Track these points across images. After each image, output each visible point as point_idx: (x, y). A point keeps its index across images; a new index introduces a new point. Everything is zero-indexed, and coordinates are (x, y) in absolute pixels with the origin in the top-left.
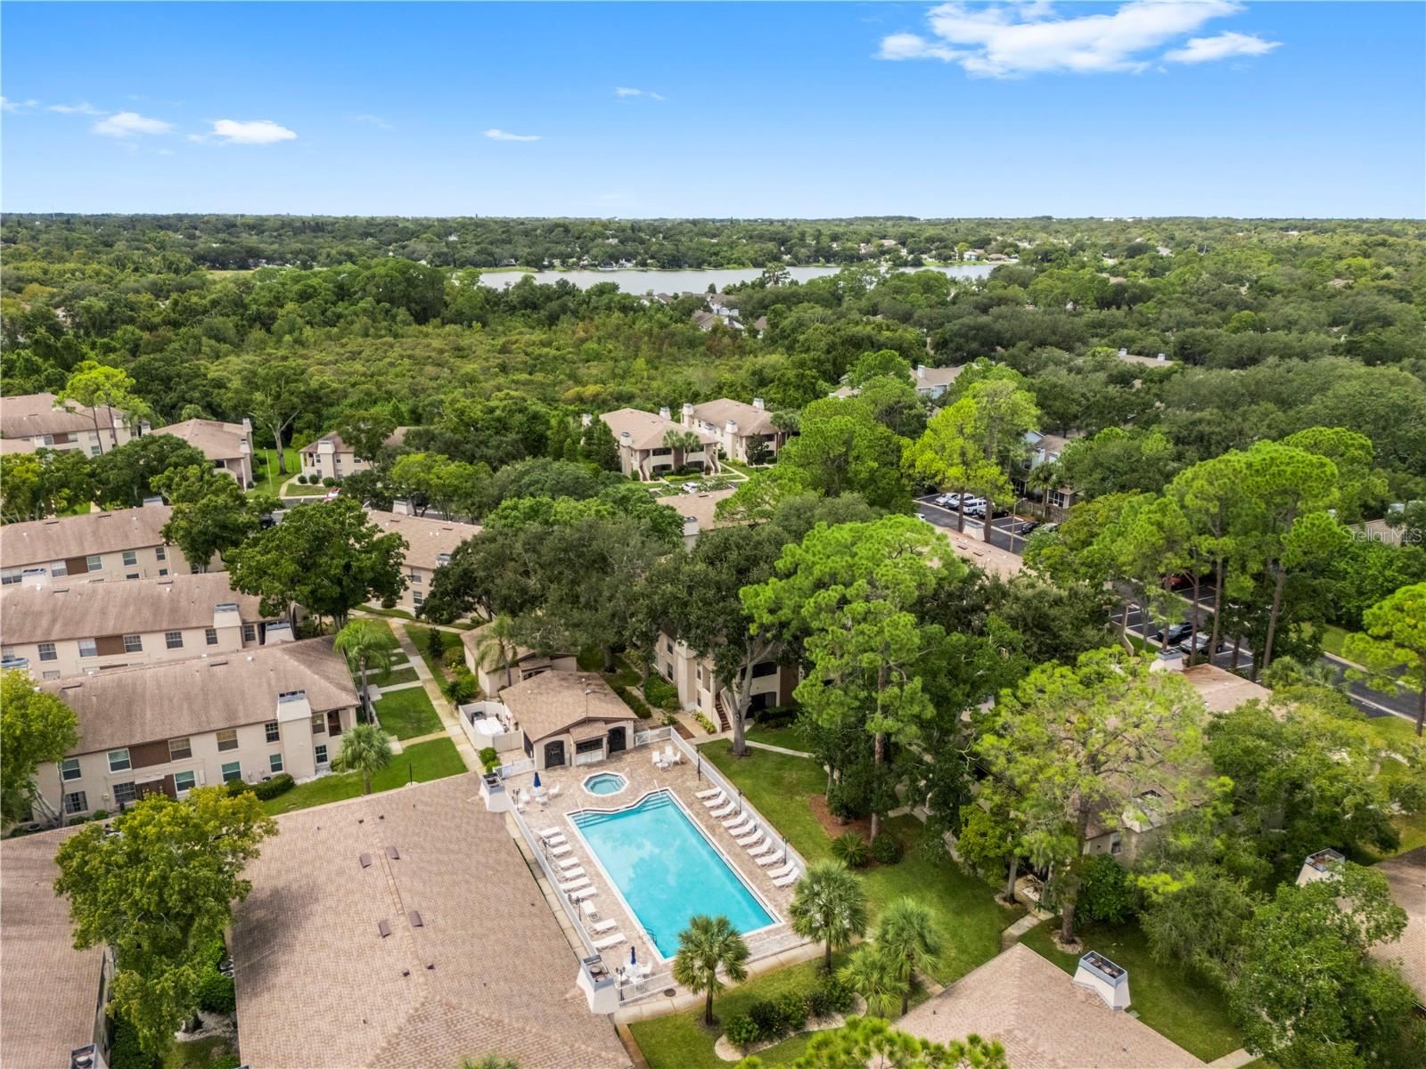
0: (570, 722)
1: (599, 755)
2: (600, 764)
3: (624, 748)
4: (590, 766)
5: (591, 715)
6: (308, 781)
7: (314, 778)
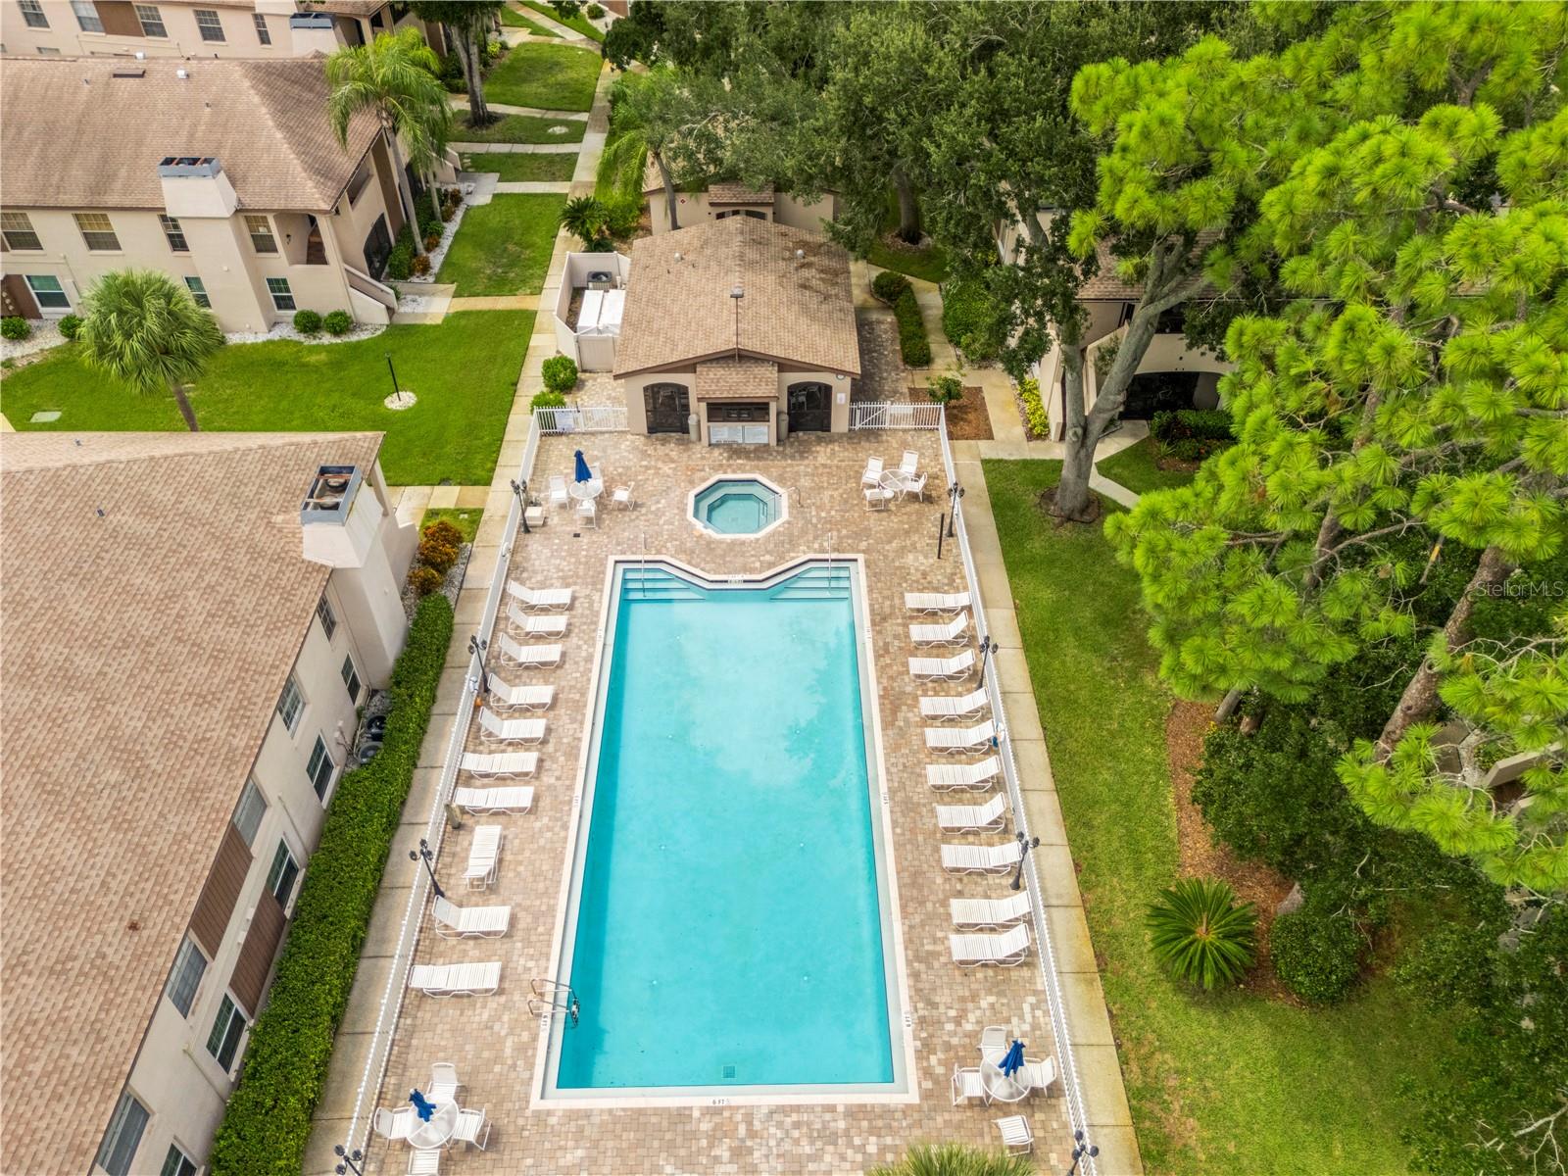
0: (701, 349)
1: (762, 433)
2: (760, 452)
3: (825, 427)
4: (736, 451)
5: (750, 344)
6: (250, 339)
7: (262, 338)
